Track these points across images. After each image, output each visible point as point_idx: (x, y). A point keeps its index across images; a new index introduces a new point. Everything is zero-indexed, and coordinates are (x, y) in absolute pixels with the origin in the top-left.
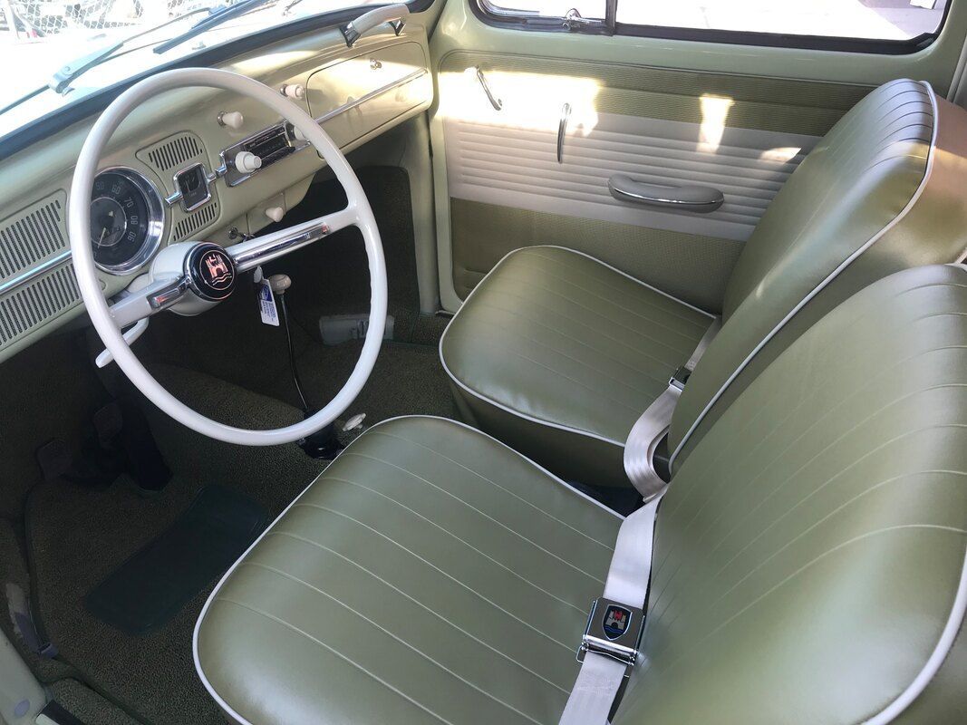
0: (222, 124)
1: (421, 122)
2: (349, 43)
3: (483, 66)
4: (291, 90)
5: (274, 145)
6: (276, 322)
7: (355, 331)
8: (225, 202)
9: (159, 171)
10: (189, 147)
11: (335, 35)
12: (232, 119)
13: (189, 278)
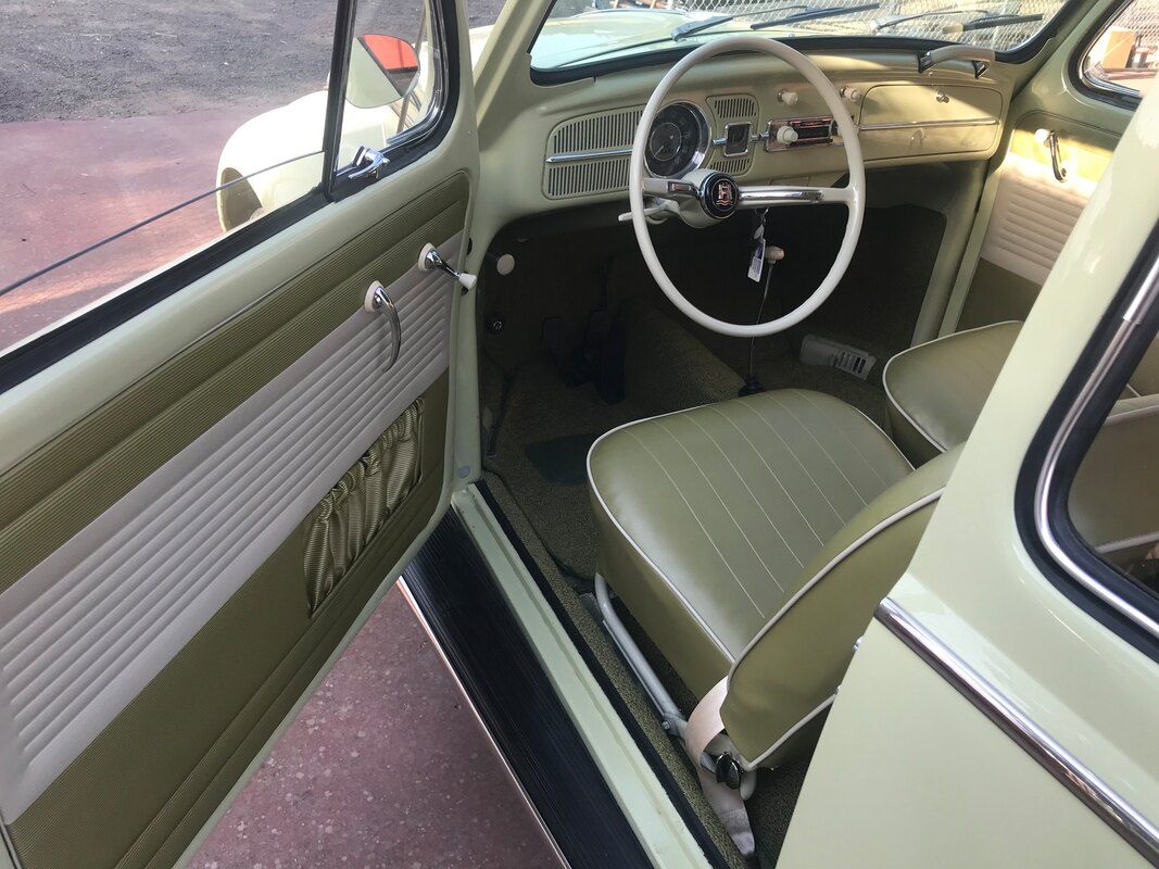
0: (780, 99)
1: (978, 172)
2: (922, 69)
3: (1059, 133)
4: (848, 93)
5: (816, 133)
6: (758, 279)
7: (833, 360)
8: (757, 161)
9: (717, 117)
10: (747, 107)
11: (912, 59)
12: (789, 97)
13: (703, 192)
